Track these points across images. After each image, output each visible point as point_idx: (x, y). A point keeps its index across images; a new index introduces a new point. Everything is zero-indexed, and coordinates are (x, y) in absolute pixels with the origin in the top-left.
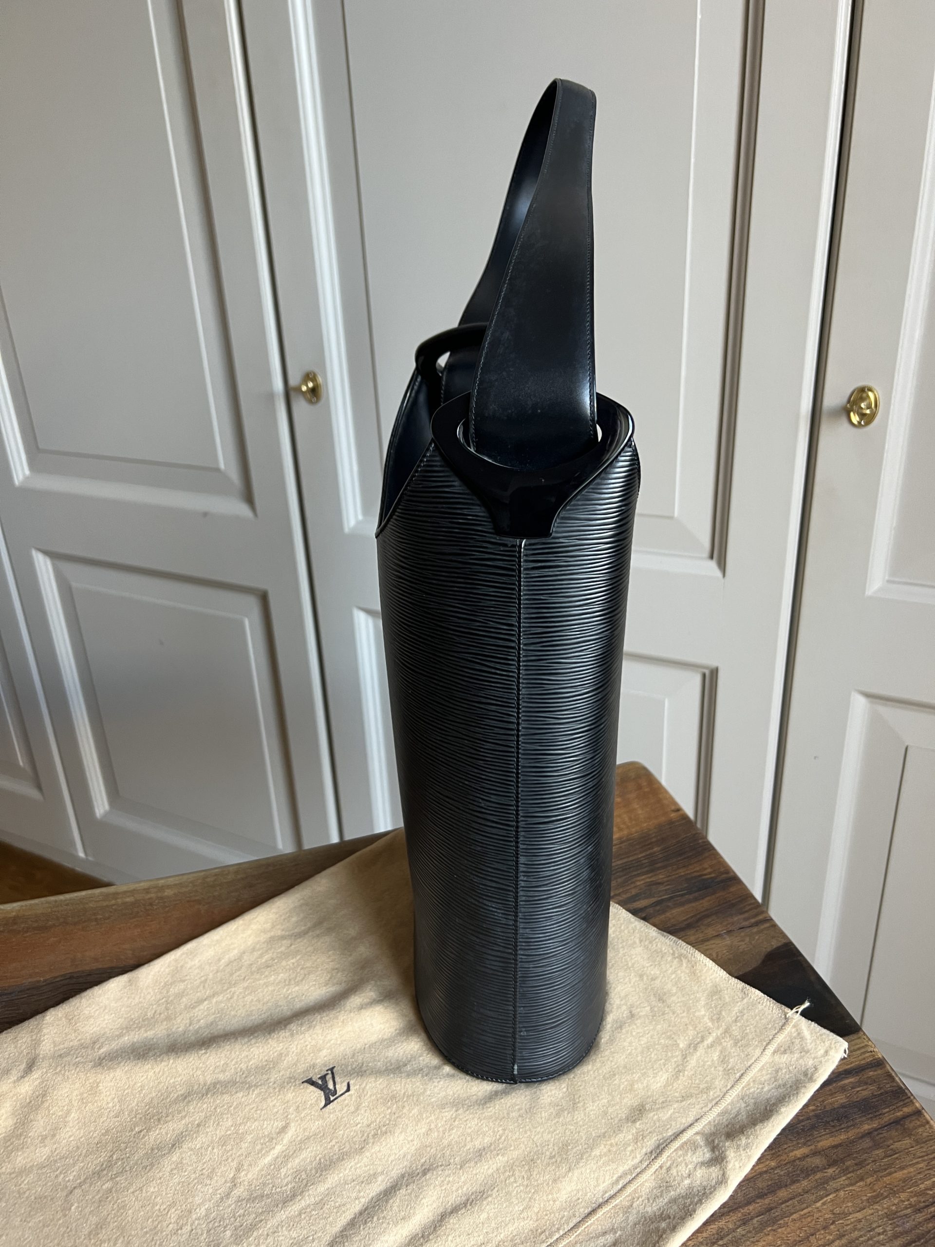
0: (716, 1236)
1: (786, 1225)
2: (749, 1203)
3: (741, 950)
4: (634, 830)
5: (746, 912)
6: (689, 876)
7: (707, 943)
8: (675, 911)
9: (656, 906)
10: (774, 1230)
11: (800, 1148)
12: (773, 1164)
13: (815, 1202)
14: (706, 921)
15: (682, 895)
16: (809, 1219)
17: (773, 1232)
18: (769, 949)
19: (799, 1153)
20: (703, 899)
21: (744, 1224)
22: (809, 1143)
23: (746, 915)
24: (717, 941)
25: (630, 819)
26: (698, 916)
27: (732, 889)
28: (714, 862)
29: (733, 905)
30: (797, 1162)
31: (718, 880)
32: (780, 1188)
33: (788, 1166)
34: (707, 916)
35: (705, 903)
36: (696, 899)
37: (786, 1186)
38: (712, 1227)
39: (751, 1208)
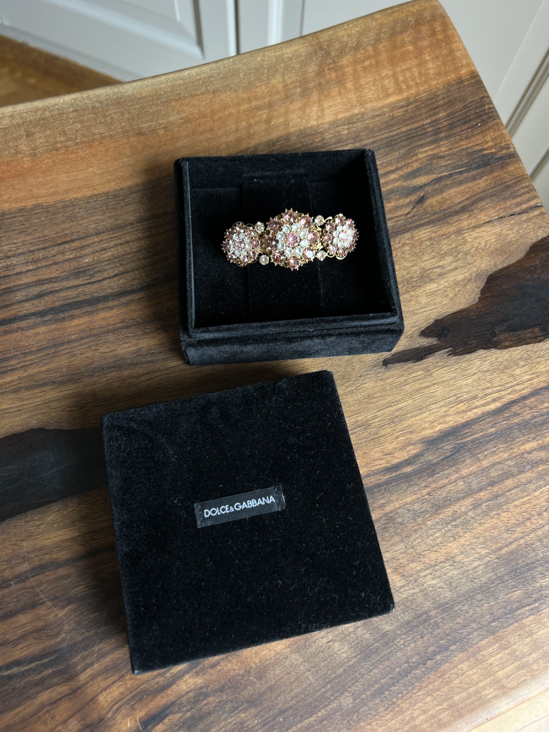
0: (451, 518)
1: (508, 511)
2: (481, 490)
3: (508, 240)
4: (422, 88)
5: (520, 196)
6: (470, 151)
7: (477, 231)
8: (453, 191)
9: (434, 184)
10: (498, 514)
11: (530, 441)
12: (506, 455)
13: (535, 491)
14: (480, 205)
15: (461, 173)
16: (527, 506)
17: (496, 516)
18: (534, 241)
19: (528, 446)
20: (480, 178)
21: (474, 508)
22: (538, 438)
23: (519, 199)
24: (488, 228)
25: (420, 73)
26: (473, 199)
27: (511, 168)
28: (497, 134)
29: (508, 187)
30: (526, 455)
31: (498, 156)
32: (507, 478)
33: (518, 457)
34: (482, 199)
35: (482, 183)
36: (474, 178)
37: (513, 476)
38: (448, 509)
39: (482, 494)
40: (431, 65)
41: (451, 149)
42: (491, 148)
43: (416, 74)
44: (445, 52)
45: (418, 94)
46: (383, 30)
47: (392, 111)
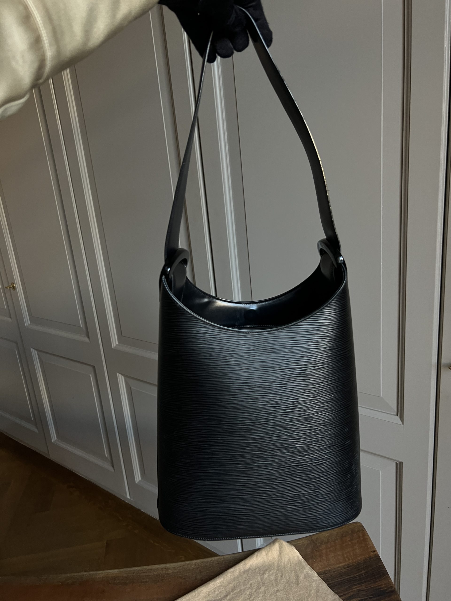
4: (354, 560)
6: (375, 588)
15: (371, 598)
20: (380, 600)
27: (393, 597)
28: (386, 582)
36: (376, 600)
40: (358, 551)
41: (367, 587)
42: (384, 587)
43: (352, 554)
44: (364, 545)
45: (353, 563)
46: (338, 535)
47: (342, 570)
